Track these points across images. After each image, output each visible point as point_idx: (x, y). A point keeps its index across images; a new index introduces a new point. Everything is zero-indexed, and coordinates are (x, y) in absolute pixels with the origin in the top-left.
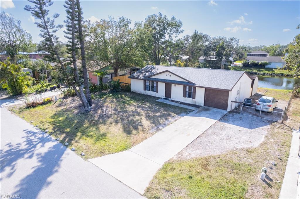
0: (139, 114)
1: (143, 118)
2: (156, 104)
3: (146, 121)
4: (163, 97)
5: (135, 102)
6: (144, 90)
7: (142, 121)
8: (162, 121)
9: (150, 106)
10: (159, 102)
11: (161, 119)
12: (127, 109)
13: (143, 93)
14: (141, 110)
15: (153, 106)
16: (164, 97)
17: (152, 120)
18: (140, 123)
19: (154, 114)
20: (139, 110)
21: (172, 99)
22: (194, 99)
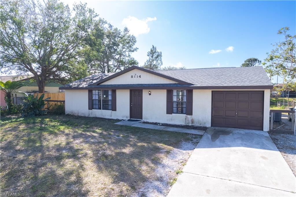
0: (75, 154)
1: (88, 163)
2: (116, 130)
3: (97, 175)
4: (127, 117)
5: (68, 128)
6: (89, 109)
7: (83, 174)
8: (144, 168)
9: (105, 133)
10: (122, 126)
11: (141, 162)
12: (45, 143)
13: (87, 116)
14: (81, 142)
15: (112, 133)
16: (129, 119)
17: (115, 167)
18: (75, 183)
19: (118, 151)
20: (77, 144)
21: (145, 119)
22: (190, 116)
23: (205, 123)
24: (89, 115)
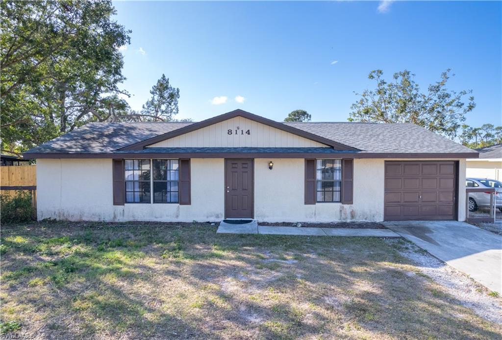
4: (218, 216)
6: (115, 203)
16: (223, 218)
21: (260, 218)
22: (349, 205)
23: (374, 217)
24: (115, 217)
